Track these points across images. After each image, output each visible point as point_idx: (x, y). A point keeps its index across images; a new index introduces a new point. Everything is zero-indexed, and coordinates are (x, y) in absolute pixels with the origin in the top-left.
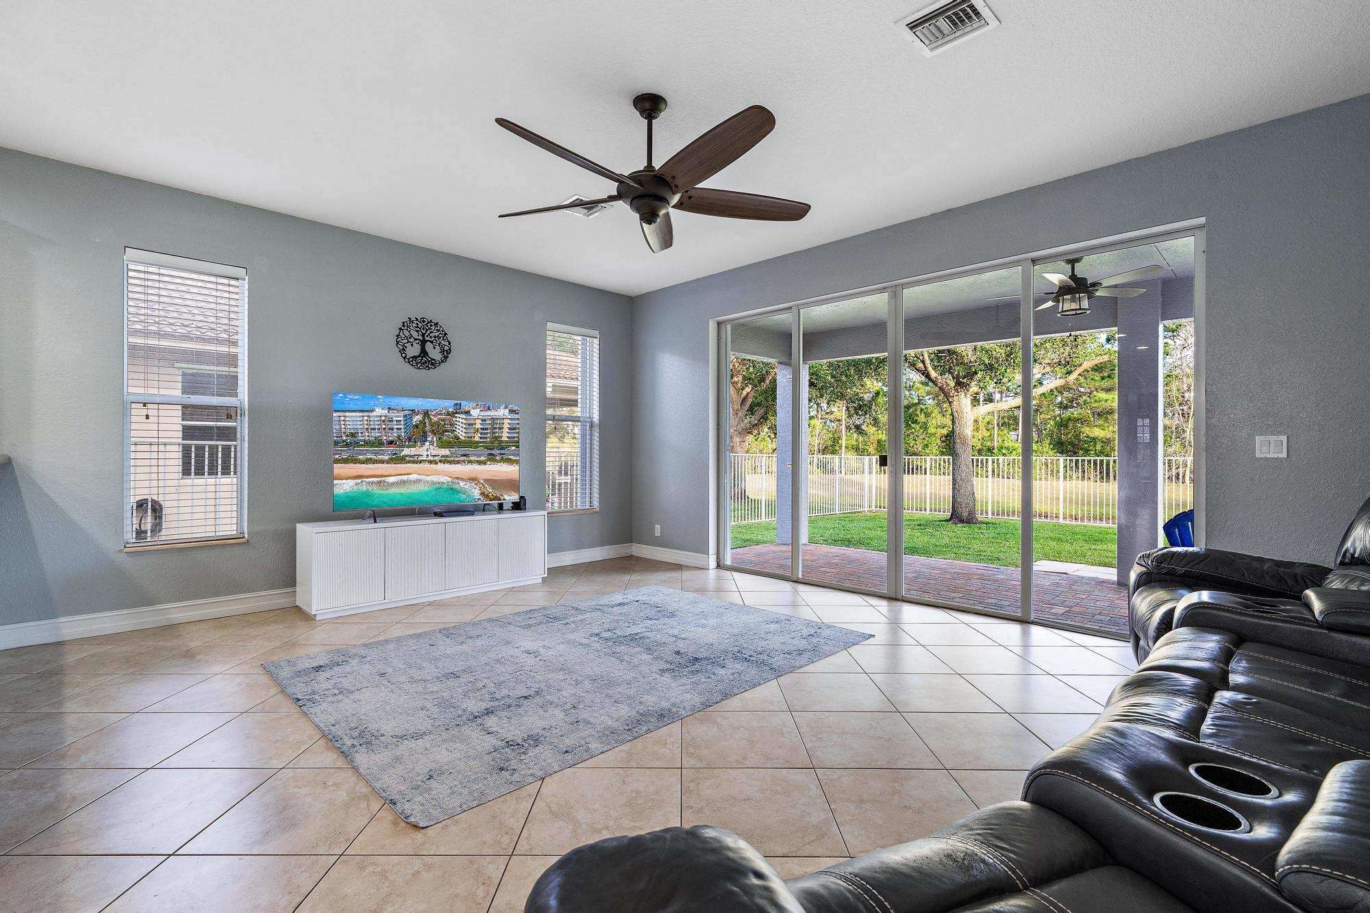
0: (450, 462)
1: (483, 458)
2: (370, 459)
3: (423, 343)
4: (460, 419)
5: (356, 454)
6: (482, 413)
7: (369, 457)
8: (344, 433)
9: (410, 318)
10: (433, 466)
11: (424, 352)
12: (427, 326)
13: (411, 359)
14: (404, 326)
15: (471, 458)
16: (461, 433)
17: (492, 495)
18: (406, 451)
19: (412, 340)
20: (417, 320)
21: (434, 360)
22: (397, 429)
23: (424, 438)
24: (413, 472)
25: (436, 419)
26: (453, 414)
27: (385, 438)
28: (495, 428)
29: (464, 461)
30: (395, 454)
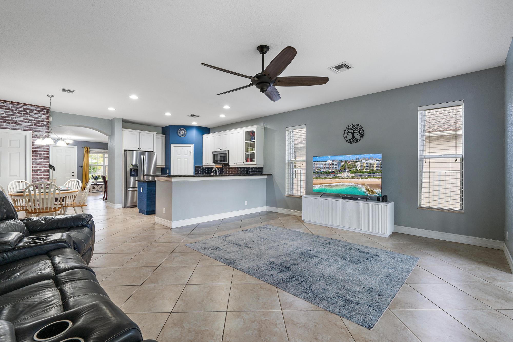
0: (354, 178)
1: (366, 177)
2: (326, 178)
3: (353, 133)
4: (358, 164)
5: (321, 176)
6: (366, 161)
7: (325, 177)
8: (317, 169)
9: (348, 126)
10: (348, 180)
11: (353, 137)
12: (355, 127)
13: (349, 141)
14: (346, 129)
15: (362, 177)
16: (358, 168)
17: (370, 190)
18: (338, 175)
19: (349, 133)
20: (351, 125)
21: (357, 139)
22: (335, 167)
23: (345, 170)
24: (341, 182)
25: (349, 164)
26: (355, 162)
27: (331, 170)
28: (371, 166)
29: (360, 178)
30: (334, 176)
